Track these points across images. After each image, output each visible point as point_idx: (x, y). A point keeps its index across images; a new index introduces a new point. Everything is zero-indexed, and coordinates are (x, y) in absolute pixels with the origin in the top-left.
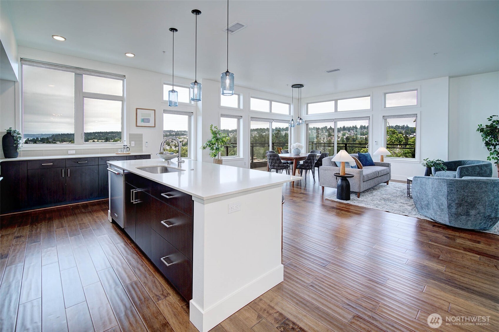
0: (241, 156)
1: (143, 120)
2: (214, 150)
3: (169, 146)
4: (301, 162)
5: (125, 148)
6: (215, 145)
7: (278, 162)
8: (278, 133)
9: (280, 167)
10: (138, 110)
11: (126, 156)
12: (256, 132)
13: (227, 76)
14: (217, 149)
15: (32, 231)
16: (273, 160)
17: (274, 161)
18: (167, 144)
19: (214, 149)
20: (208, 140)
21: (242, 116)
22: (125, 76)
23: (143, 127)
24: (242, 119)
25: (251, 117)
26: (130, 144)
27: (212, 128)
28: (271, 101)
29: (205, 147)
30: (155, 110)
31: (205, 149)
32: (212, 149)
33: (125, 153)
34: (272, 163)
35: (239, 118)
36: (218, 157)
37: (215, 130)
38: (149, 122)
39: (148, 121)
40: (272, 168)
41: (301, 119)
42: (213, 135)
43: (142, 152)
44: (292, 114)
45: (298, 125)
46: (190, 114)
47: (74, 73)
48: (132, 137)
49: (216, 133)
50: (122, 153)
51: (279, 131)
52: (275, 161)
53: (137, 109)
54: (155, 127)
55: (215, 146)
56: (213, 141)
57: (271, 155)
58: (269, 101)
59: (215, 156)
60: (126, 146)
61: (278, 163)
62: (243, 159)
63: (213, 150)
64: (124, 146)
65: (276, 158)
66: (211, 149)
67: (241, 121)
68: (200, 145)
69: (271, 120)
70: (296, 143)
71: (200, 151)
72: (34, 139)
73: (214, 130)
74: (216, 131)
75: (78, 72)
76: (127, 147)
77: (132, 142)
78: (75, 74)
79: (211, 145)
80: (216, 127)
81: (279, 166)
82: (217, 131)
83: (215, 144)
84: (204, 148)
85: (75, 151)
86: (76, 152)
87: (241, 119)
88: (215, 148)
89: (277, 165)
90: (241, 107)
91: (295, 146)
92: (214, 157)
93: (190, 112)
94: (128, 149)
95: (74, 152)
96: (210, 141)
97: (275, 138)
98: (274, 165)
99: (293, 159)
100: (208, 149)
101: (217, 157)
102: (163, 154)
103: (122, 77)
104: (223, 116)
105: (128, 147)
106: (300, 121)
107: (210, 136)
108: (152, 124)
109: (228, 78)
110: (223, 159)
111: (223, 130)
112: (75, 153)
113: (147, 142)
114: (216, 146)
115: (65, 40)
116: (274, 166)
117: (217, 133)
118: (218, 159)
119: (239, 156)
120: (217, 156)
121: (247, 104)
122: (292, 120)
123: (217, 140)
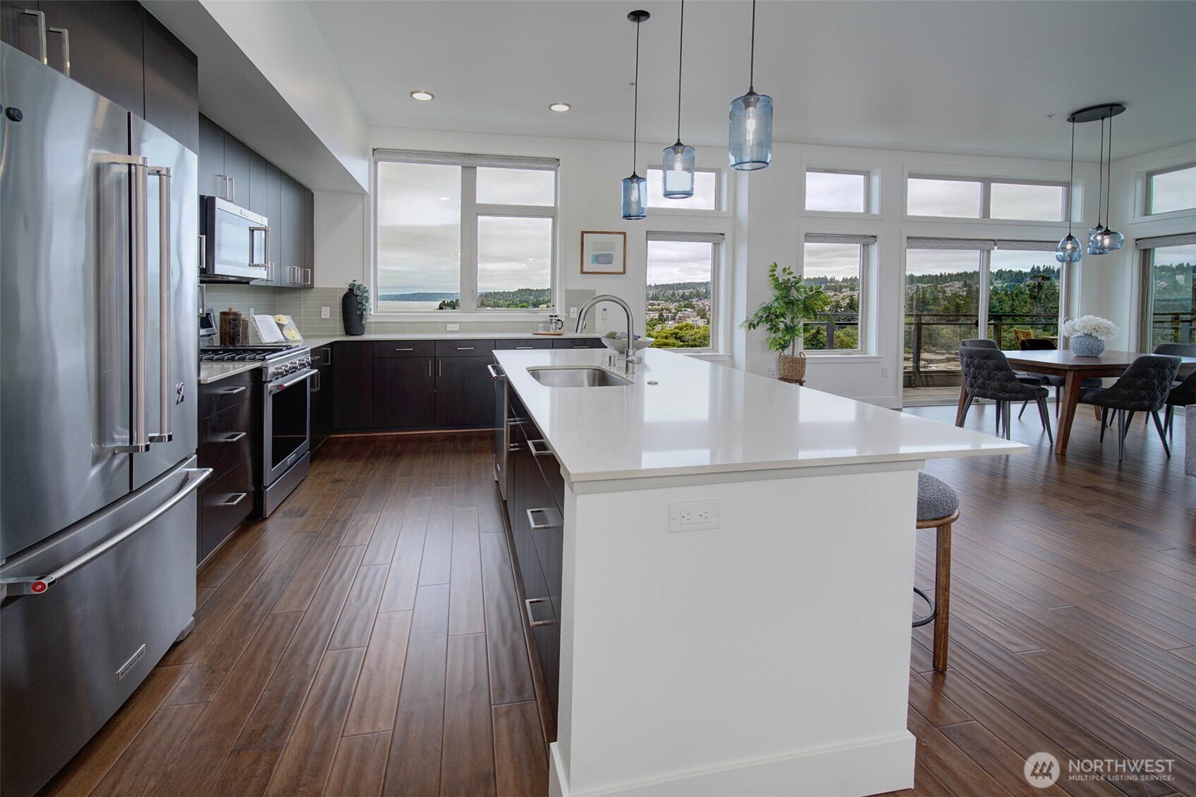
0: (873, 350)
1: (597, 259)
2: (780, 333)
3: (703, 320)
4: (1109, 382)
5: (554, 321)
6: (782, 319)
7: (1000, 375)
8: (1040, 286)
9: (1008, 392)
10: (585, 234)
11: (553, 339)
12: (958, 284)
13: (751, 109)
14: (790, 329)
15: (362, 474)
16: (979, 367)
17: (985, 372)
18: (698, 315)
19: (779, 328)
20: (764, 306)
21: (875, 237)
22: (558, 160)
23: (599, 275)
24: (876, 243)
25: (908, 238)
26: (568, 312)
27: (775, 273)
28: (987, 182)
29: (756, 323)
30: (624, 234)
31: (755, 328)
32: (774, 328)
33: (552, 332)
34: (974, 377)
35: (867, 241)
36: (793, 352)
37: (786, 277)
38: (611, 263)
39: (608, 259)
40: (978, 392)
41: (1107, 232)
42: (777, 293)
43: (595, 332)
44: (1077, 217)
45: (1094, 253)
46: (716, 238)
47: (460, 167)
48: (572, 297)
49: (790, 284)
50: (545, 333)
51: (1044, 278)
52: (989, 373)
53: (583, 233)
54: (624, 273)
55: (783, 322)
56: (778, 307)
57: (971, 351)
58: (979, 183)
59: (783, 347)
60: (556, 316)
61: (999, 380)
62: (878, 360)
63: (775, 332)
64: (551, 316)
65: (991, 363)
66: (771, 329)
67: (874, 250)
68: (741, 316)
69: (986, 245)
70: (1085, 317)
71: (741, 334)
72: (452, 301)
73: (782, 277)
74: (789, 280)
75: (468, 162)
76: (557, 318)
77: (572, 309)
78: (462, 167)
79: (769, 317)
80: (789, 268)
81: (1003, 389)
82: (792, 280)
83: (783, 315)
84: (752, 325)
85: (458, 325)
86: (460, 327)
87: (873, 244)
88: (782, 326)
89: (995, 384)
90: (875, 210)
91: (1077, 328)
92: (780, 350)
93: (718, 234)
94: (560, 324)
95: (456, 327)
96: (767, 309)
97: (1028, 299)
98: (983, 383)
99: (1066, 371)
100: (763, 328)
101: (788, 352)
102: (614, 338)
103: (552, 163)
104: (810, 237)
105: (559, 320)
106: (1103, 239)
107: (768, 295)
108: (617, 266)
109: (751, 115)
110: (806, 356)
111: (851, 279)
112: (458, 329)
113: (605, 310)
114: (788, 321)
115: (433, 99)
116: (983, 387)
117: (791, 287)
118: (793, 355)
119: (864, 350)
120: (791, 347)
121: (895, 197)
122: (1070, 238)
123: (790, 303)
